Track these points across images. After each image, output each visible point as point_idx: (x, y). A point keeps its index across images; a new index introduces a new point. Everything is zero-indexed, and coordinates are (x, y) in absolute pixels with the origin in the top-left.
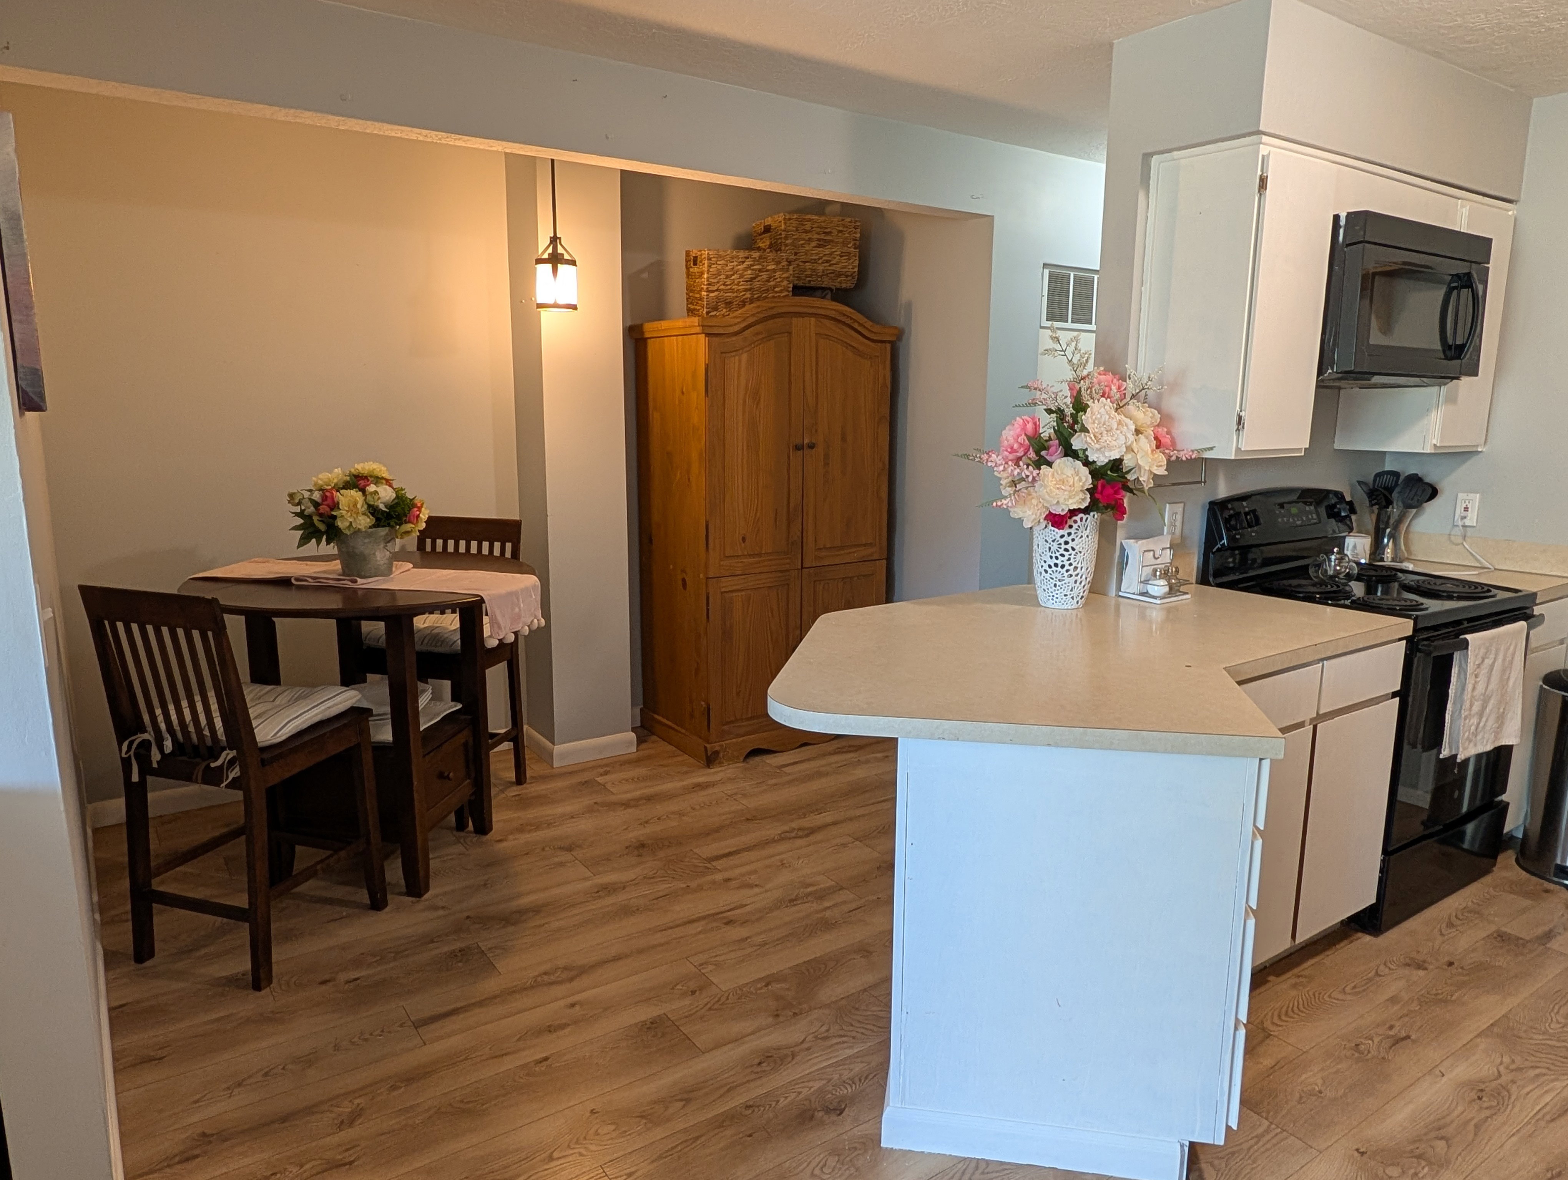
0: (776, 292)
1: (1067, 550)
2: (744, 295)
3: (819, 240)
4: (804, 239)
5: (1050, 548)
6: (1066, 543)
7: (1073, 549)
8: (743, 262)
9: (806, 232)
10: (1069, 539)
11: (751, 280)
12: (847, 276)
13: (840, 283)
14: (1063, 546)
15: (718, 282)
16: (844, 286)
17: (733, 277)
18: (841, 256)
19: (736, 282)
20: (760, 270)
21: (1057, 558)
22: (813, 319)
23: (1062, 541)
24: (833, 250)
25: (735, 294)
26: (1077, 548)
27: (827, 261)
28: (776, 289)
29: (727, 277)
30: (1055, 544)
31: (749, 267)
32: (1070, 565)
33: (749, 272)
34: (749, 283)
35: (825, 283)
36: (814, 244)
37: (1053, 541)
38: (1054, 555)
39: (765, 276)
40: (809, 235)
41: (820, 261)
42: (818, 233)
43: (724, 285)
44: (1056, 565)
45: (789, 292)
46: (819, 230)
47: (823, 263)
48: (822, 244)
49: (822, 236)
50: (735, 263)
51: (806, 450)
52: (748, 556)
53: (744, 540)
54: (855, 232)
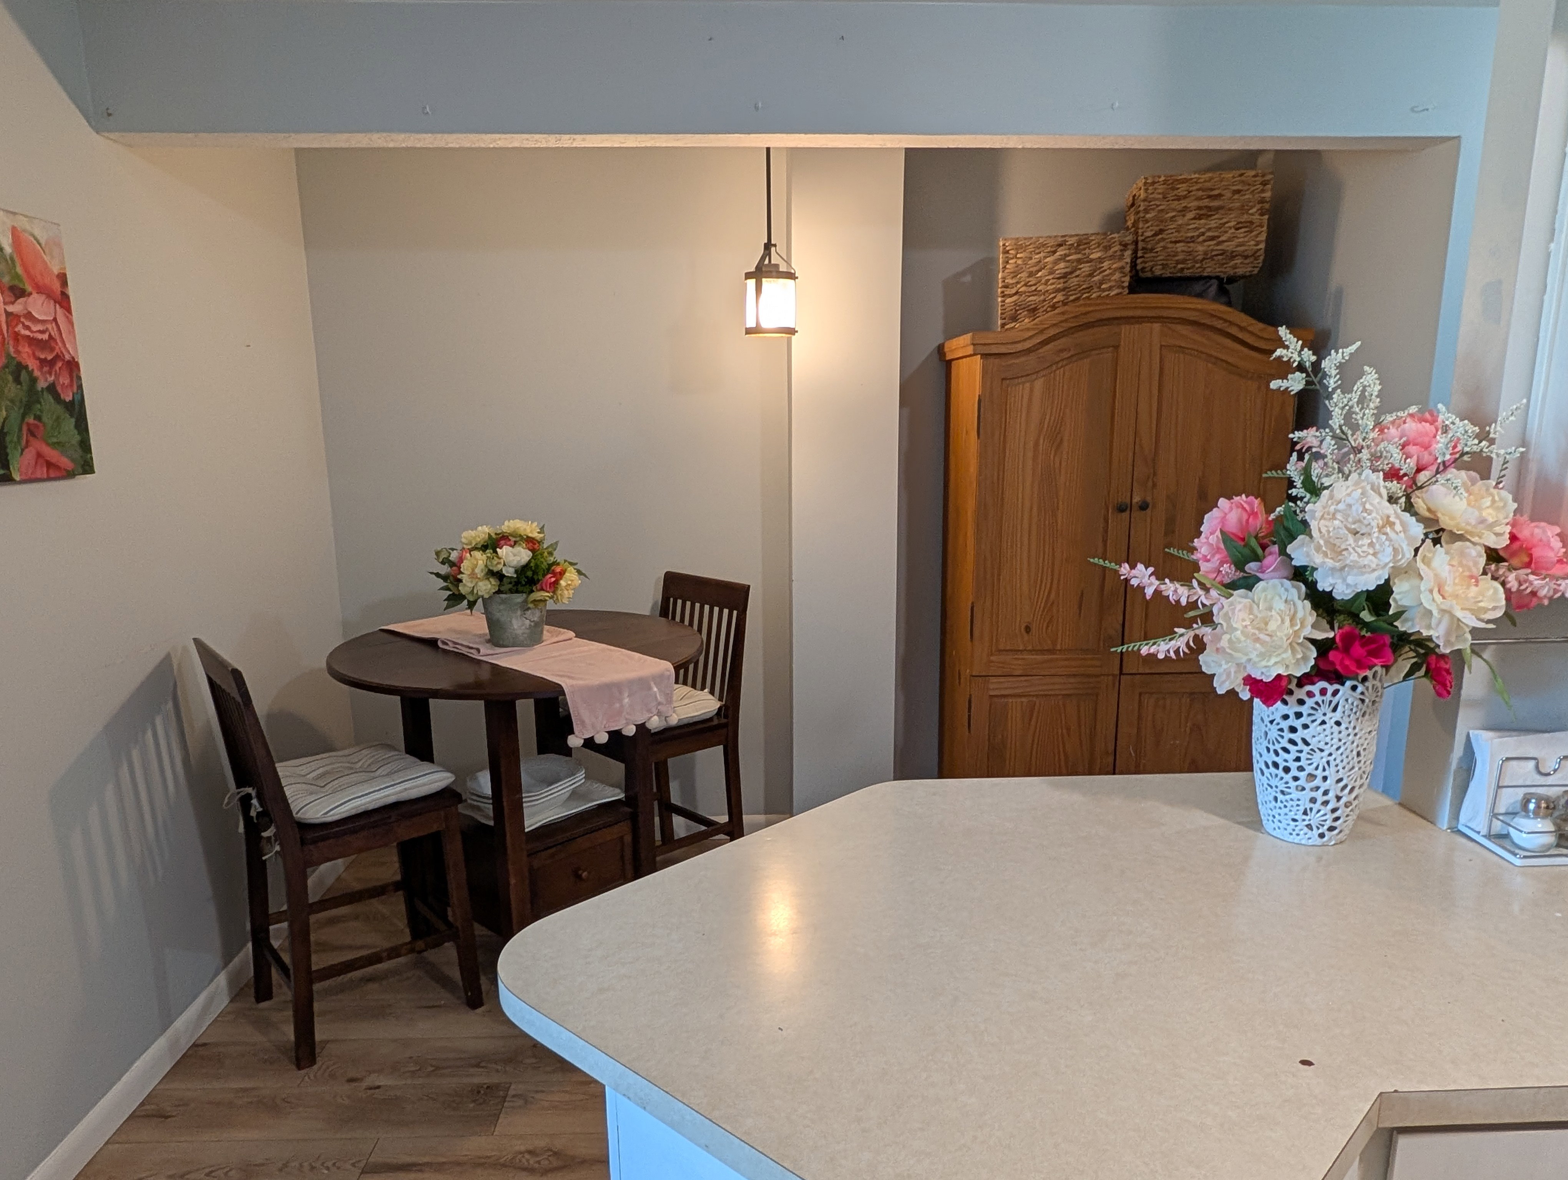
0: (1104, 290)
2: (1055, 297)
3: (1199, 208)
4: (1174, 210)
8: (1054, 252)
9: (1179, 198)
11: (1065, 276)
12: (1246, 257)
13: (1235, 267)
15: (1018, 283)
16: (1240, 271)
17: (1040, 274)
18: (1237, 229)
19: (1043, 281)
20: (1079, 261)
22: (1157, 326)
24: (1225, 220)
25: (1042, 298)
27: (1212, 238)
28: (1103, 286)
29: (1031, 274)
31: (1063, 258)
33: (1062, 265)
34: (1062, 280)
35: (1209, 270)
36: (1190, 215)
39: (1086, 268)
40: (1184, 203)
41: (1201, 239)
42: (1199, 199)
43: (1025, 285)
45: (1123, 288)
46: (1200, 193)
47: (1205, 241)
48: (1205, 213)
49: (1206, 202)
50: (1042, 255)
51: (1136, 514)
52: (1033, 651)
53: (1028, 629)
54: (1263, 191)
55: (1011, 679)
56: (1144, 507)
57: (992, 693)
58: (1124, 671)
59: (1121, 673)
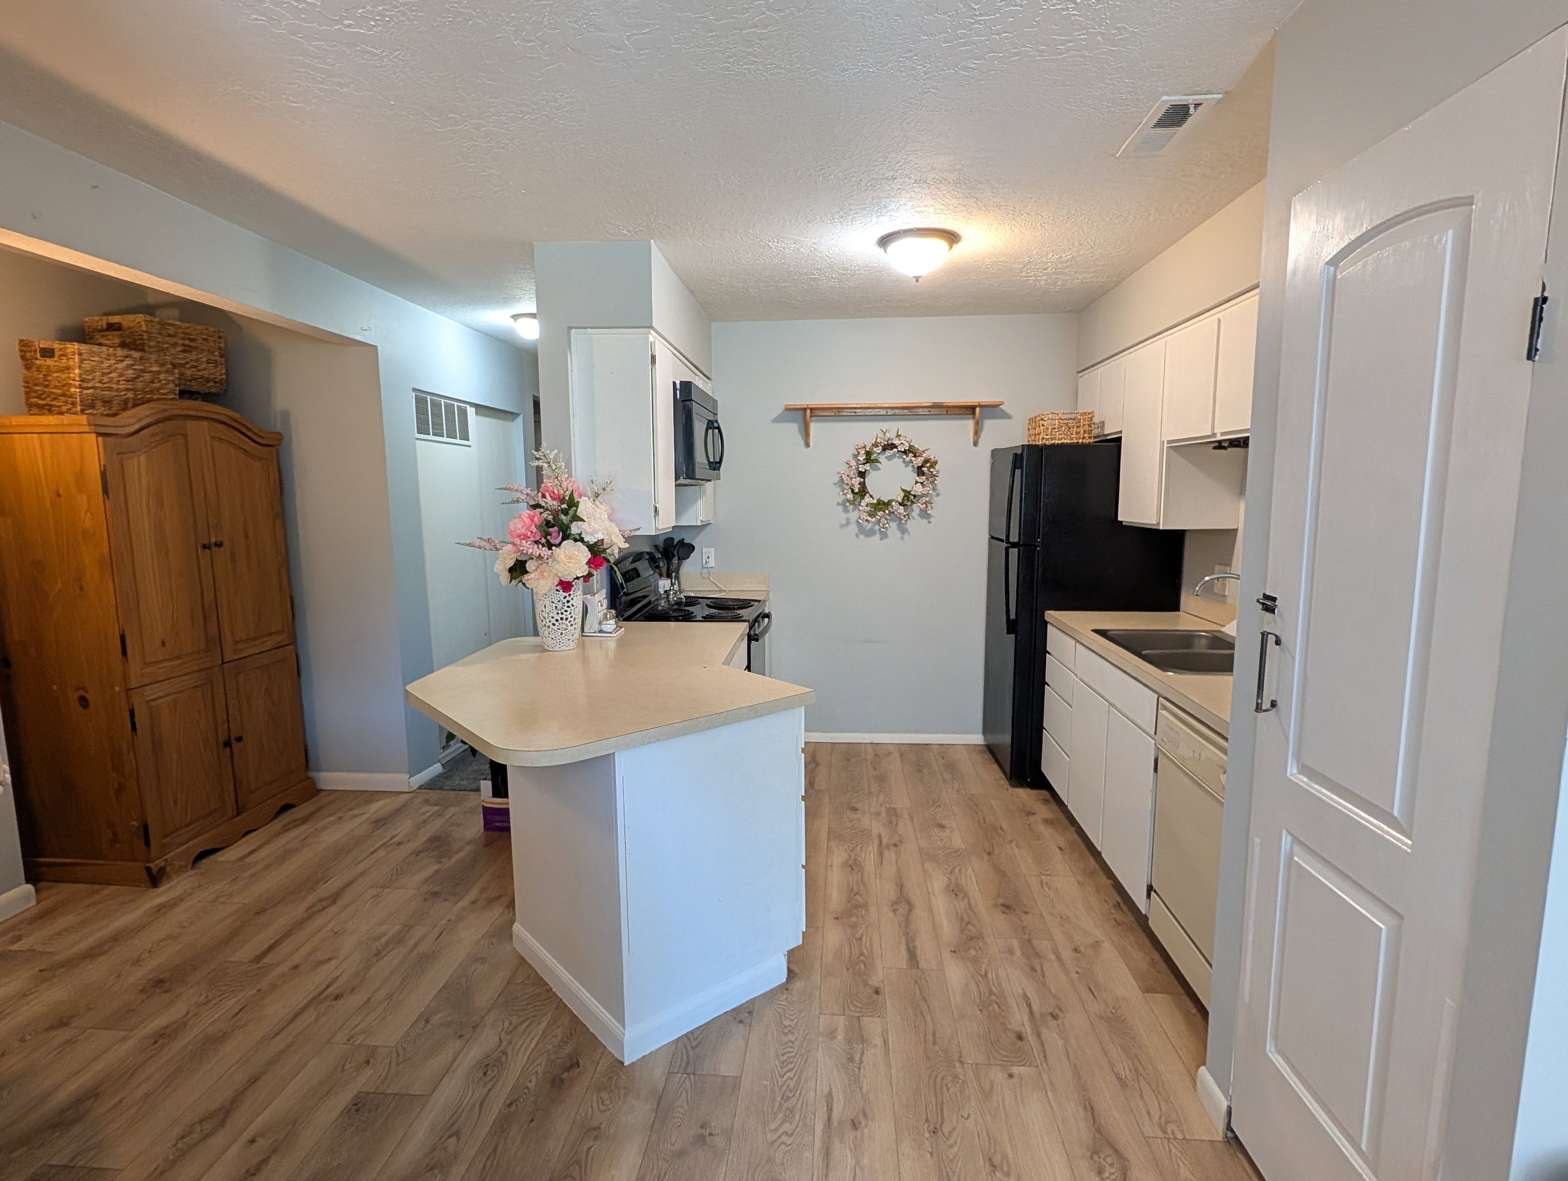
0: (162, 395)
1: (568, 607)
2: (125, 395)
3: (183, 345)
5: (556, 607)
6: (568, 602)
7: (573, 605)
8: (122, 361)
9: (170, 336)
10: (570, 599)
11: (133, 380)
12: (216, 383)
13: (209, 388)
14: (566, 605)
15: (93, 380)
16: (213, 391)
17: (111, 375)
18: (208, 363)
19: (114, 381)
20: (143, 371)
21: (562, 614)
22: (203, 422)
23: (565, 601)
24: (200, 356)
25: (115, 394)
26: (574, 604)
27: (195, 367)
28: (161, 391)
29: (103, 374)
30: (560, 604)
31: (129, 367)
32: (571, 617)
33: (131, 372)
34: (131, 383)
35: (196, 387)
36: (179, 349)
37: (559, 602)
38: (560, 612)
39: (147, 377)
40: (174, 340)
41: (188, 366)
42: (183, 339)
43: (100, 382)
44: (562, 619)
45: (176, 395)
46: (183, 336)
47: (190, 368)
48: (187, 350)
49: (187, 342)
50: (112, 362)
51: (214, 549)
52: (170, 660)
53: (163, 644)
54: (220, 343)
55: (159, 684)
56: (219, 545)
57: (148, 699)
58: (226, 660)
59: (223, 663)
